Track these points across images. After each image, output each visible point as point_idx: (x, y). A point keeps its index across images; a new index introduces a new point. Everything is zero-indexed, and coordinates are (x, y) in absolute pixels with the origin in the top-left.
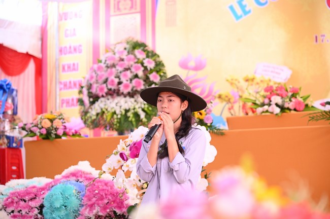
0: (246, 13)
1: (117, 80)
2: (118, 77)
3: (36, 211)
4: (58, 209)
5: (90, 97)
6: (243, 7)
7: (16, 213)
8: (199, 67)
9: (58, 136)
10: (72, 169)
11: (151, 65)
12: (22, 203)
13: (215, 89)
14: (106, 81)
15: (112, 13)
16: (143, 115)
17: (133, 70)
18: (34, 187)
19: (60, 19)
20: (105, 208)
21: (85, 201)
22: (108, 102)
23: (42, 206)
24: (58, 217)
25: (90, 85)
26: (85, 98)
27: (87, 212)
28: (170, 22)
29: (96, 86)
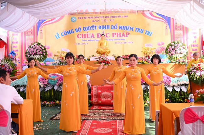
0: (59, 37)
2: (36, 51)
5: (29, 55)
6: (58, 36)
7: (42, 82)
8: (48, 48)
11: (43, 48)
12: (43, 80)
13: (52, 53)
14: (34, 52)
15: (26, 35)
16: (42, 59)
17: (39, 49)
19: (12, 35)
21: (58, 80)
22: (34, 56)
23: (48, 81)
24: (53, 83)
25: (29, 52)
26: (28, 55)
27: (59, 82)
28: (41, 38)
29: (31, 52)
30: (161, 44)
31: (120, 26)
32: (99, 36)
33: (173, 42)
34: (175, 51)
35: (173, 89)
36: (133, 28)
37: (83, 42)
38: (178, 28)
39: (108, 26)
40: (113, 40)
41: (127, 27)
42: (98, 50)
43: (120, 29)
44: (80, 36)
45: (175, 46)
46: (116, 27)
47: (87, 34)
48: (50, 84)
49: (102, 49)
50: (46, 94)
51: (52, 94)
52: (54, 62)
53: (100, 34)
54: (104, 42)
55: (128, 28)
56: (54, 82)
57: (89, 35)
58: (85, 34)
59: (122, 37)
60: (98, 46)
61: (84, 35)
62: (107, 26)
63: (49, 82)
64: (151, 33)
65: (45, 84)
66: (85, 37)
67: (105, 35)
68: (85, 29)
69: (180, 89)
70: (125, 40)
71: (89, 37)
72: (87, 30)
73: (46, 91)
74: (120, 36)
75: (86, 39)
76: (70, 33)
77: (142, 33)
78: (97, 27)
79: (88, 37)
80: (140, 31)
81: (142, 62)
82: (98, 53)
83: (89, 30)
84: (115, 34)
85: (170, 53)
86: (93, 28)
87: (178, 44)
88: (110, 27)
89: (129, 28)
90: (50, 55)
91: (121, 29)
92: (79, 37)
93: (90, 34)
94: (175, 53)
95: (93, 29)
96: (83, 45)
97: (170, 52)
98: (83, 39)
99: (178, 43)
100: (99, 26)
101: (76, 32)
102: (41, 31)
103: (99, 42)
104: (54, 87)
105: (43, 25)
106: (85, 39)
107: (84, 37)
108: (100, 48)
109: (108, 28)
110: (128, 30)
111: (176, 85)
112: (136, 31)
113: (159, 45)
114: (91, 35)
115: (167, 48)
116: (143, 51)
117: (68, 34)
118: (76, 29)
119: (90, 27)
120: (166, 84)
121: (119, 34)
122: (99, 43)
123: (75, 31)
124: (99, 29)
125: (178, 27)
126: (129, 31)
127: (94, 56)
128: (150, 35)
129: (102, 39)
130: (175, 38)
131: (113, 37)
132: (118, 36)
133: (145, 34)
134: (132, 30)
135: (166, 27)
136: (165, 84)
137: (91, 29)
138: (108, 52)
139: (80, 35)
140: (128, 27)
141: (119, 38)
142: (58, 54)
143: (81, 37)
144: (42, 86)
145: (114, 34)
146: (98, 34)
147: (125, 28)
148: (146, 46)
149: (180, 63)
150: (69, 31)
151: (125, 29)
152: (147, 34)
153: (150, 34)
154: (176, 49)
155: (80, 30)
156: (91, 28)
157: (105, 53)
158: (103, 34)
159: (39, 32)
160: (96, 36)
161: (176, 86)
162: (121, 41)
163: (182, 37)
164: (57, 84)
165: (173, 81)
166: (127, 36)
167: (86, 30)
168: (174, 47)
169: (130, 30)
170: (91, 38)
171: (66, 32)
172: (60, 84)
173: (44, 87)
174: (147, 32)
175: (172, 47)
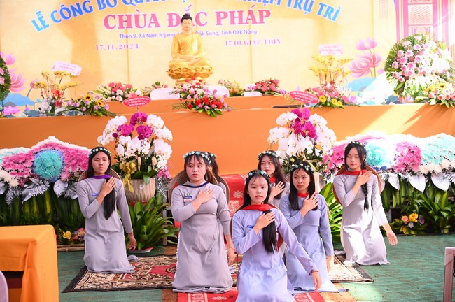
0: (46, 27)
3: (30, 170)
4: (50, 168)
6: (43, 23)
7: (13, 172)
8: (11, 62)
10: (46, 141)
12: (17, 165)
13: (23, 78)
18: (22, 154)
20: (84, 167)
21: (66, 162)
23: (33, 166)
24: (49, 173)
27: (70, 169)
30: (367, 45)
32: (174, 22)
33: (408, 39)
34: (415, 66)
35: (429, 183)
37: (123, 41)
40: (220, 33)
42: (172, 66)
44: (113, 22)
45: (415, 51)
47: (137, 17)
48: (39, 177)
49: (185, 64)
50: (27, 210)
51: (49, 210)
52: (31, 108)
53: (177, 15)
54: (192, 41)
56: (52, 170)
57: (141, 19)
58: (129, 17)
59: (247, 23)
60: (173, 53)
61: (125, 18)
63: (36, 170)
64: (338, 11)
65: (22, 178)
66: (129, 26)
67: (194, 18)
69: (449, 184)
70: (256, 33)
71: (141, 24)
73: (26, 199)
74: (241, 22)
75: (134, 30)
76: (81, 13)
77: (309, 10)
79: (138, 25)
80: (303, 5)
81: (324, 101)
82: (174, 74)
83: (141, 1)
84: (226, 15)
85: (400, 73)
87: (424, 45)
90: (19, 85)
92: (111, 25)
93: (145, 15)
94: (416, 72)
96: (124, 50)
97: (399, 70)
98: (122, 31)
99: (424, 40)
101: (100, 8)
103: (176, 38)
104: (52, 184)
106: (131, 31)
107: (125, 24)
108: (179, 59)
110: (264, 1)
111: (438, 170)
112: (289, 5)
113: (362, 48)
114: (149, 17)
115: (390, 57)
116: (316, 68)
117: (75, 15)
120: (406, 169)
121: (236, 14)
122: (177, 45)
123: (96, 6)
126: (268, 7)
127: (161, 84)
128: (334, 19)
129: (186, 30)
130: (410, 28)
131: (219, 23)
132: (233, 22)
133: (319, 13)
134: (279, 3)
136: (403, 169)
137: (148, 0)
138: (205, 71)
139: (114, 17)
141: (237, 27)
142: (42, 80)
143: (118, 25)
144: (14, 183)
145: (222, 15)
146: (170, 15)
148: (325, 53)
149: (440, 102)
150: (78, 5)
152: (325, 16)
153: (333, 15)
154: (419, 58)
155: (112, 1)
157: (197, 74)
158: (187, 17)
160: (163, 21)
161: (438, 175)
162: (245, 37)
163: (431, 21)
164: (65, 176)
165: (427, 158)
166: (262, 21)
167: (131, 3)
168: (412, 54)
169: (271, 2)
170: (149, 27)
171: (66, 9)
172: (72, 175)
173: (21, 188)
174: (325, 9)
175: (406, 55)
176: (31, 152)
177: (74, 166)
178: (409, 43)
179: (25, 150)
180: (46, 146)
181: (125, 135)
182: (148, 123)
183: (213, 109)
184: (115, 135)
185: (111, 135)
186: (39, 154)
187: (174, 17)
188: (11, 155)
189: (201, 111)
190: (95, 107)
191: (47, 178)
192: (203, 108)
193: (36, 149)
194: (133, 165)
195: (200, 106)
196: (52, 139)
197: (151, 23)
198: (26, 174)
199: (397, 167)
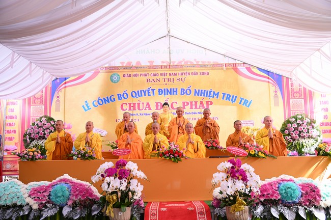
0: (89, 109)
1: (43, 133)
2: (44, 131)
3: (47, 198)
4: (60, 197)
5: (30, 139)
6: (88, 107)
7: (36, 198)
8: (69, 128)
9: (36, 159)
10: (62, 177)
12: (39, 194)
14: (38, 133)
15: (32, 104)
17: (50, 129)
18: (44, 186)
20: (83, 196)
21: (72, 192)
22: (39, 141)
23: (50, 195)
24: (59, 201)
25: (30, 134)
26: (28, 139)
27: (74, 198)
28: (58, 109)
29: (33, 134)
31: (195, 90)
32: (159, 108)
33: (293, 117)
34: (299, 133)
35: (328, 215)
36: (218, 93)
38: (295, 94)
39: (175, 90)
41: (207, 91)
43: (195, 95)
45: (298, 124)
46: (188, 92)
47: (139, 104)
48: (52, 203)
53: (160, 103)
54: (169, 117)
55: (210, 94)
56: (62, 198)
57: (141, 105)
58: (134, 104)
59: (199, 108)
61: (132, 105)
62: (173, 89)
63: (51, 197)
65: (42, 203)
66: (134, 109)
67: (170, 105)
68: (135, 94)
71: (141, 108)
72: (137, 96)
73: (42, 219)
74: (196, 108)
75: (137, 112)
76: (109, 102)
77: (234, 101)
78: (156, 92)
79: (139, 109)
80: (231, 98)
81: (253, 153)
83: (141, 96)
84: (188, 104)
85: (290, 137)
86: (149, 93)
87: (303, 121)
88: (179, 91)
89: (212, 93)
91: (198, 95)
92: (125, 108)
93: (143, 103)
94: (300, 136)
95: (149, 95)
97: (289, 135)
99: (303, 118)
100: (159, 89)
101: (119, 99)
102: (58, 97)
104: (61, 208)
105: (61, 87)
106: (135, 112)
107: (132, 108)
109: (175, 93)
110: (209, 96)
112: (223, 99)
114: (145, 105)
115: (283, 127)
117: (106, 103)
118: (118, 95)
119: (143, 91)
120: (310, 204)
121: (194, 103)
122: (160, 120)
123: (117, 98)
124: (159, 94)
125: (297, 92)
126: (211, 99)
128: (248, 106)
129: (165, 111)
130: (291, 112)
132: (191, 108)
133: (240, 103)
134: (217, 98)
135: (276, 92)
136: (308, 204)
137: (145, 95)
139: (126, 104)
140: (210, 92)
141: (194, 110)
143: (128, 109)
144: (35, 207)
145: (186, 104)
146: (157, 103)
147: (204, 93)
148: (244, 125)
150: (107, 97)
151: (204, 96)
152: (243, 105)
153: (248, 104)
154: (301, 128)
155: (125, 96)
156: (145, 93)
158: (166, 104)
159: (55, 99)
160: (153, 106)
163: (303, 108)
164: (70, 203)
168: (296, 126)
169: (213, 97)
170: (145, 109)
171: (101, 100)
172: (75, 202)
173: (40, 210)
174: (243, 101)
175: (293, 126)
176: (50, 185)
177: (76, 196)
178: (294, 119)
179: (47, 183)
180: (61, 181)
181: (109, 176)
182: (127, 167)
183: (176, 157)
184: (102, 176)
185: (100, 176)
186: (55, 187)
187: (159, 104)
188: (37, 186)
189: (168, 159)
190: (87, 155)
191: (58, 204)
192: (169, 156)
193: (54, 183)
194: (115, 198)
195: (168, 155)
196: (66, 176)
197: (146, 107)
198: (44, 200)
199: (303, 202)
